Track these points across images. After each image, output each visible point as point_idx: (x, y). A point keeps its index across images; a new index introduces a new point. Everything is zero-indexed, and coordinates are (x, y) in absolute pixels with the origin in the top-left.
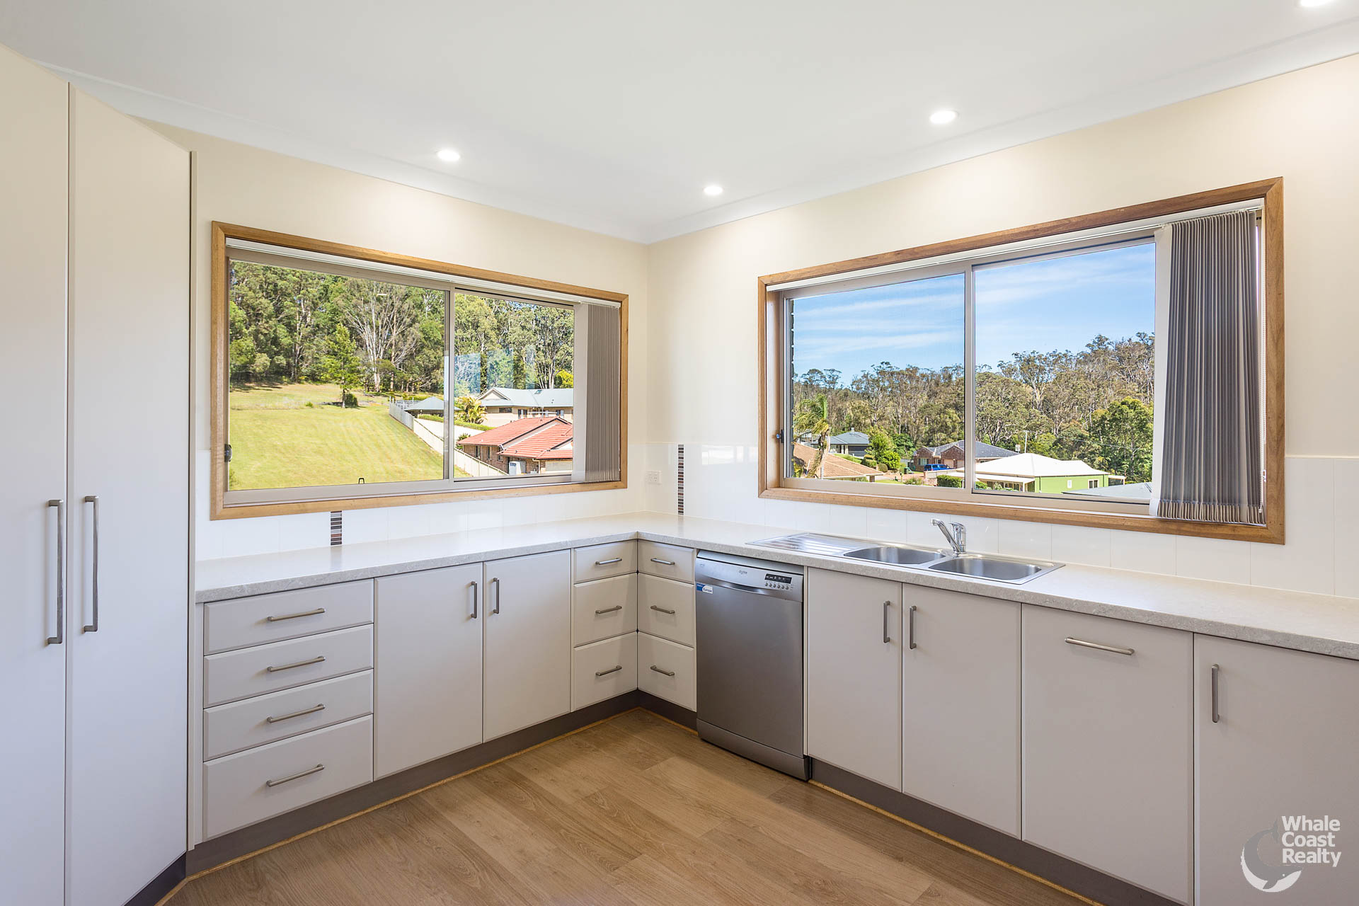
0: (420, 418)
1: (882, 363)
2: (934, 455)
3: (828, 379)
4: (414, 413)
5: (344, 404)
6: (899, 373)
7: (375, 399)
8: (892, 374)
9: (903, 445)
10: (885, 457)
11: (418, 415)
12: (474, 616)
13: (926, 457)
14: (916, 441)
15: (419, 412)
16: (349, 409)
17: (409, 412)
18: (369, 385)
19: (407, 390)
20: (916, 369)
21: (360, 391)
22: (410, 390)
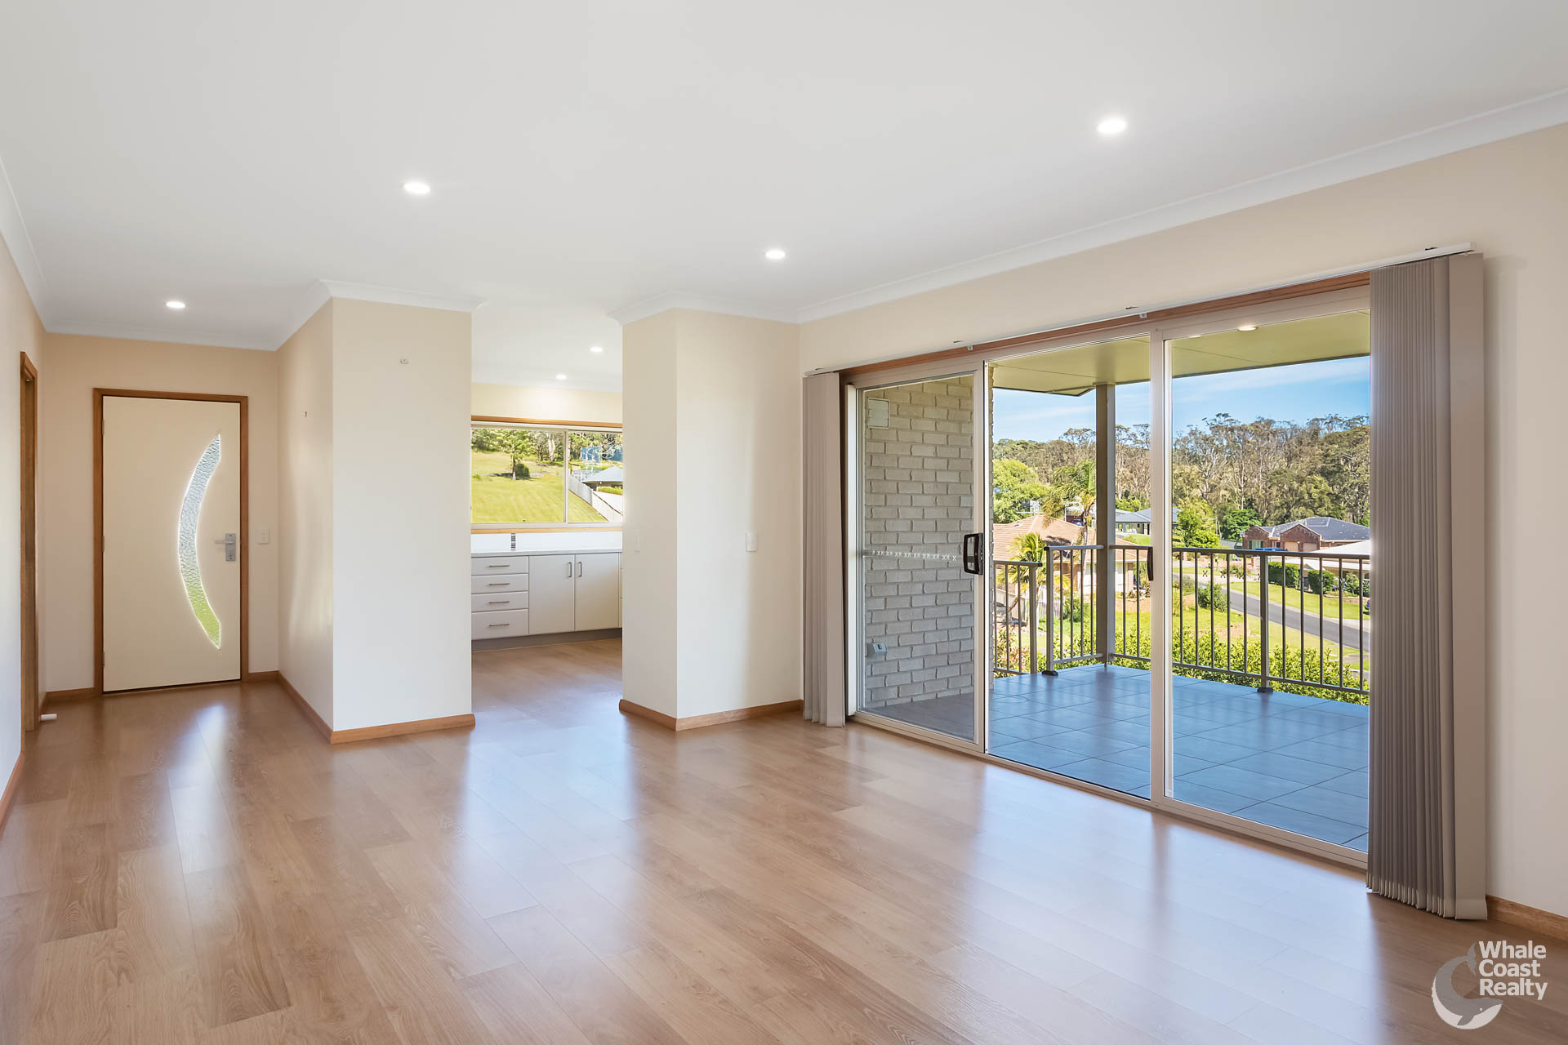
0: (599, 490)
1: (1218, 416)
2: (1271, 536)
3: (1139, 438)
4: (592, 485)
5: (514, 475)
6: (1240, 429)
7: (550, 469)
8: (1232, 430)
9: (1246, 524)
10: (1197, 539)
11: (598, 488)
12: (570, 576)
13: (1260, 539)
14: (1266, 518)
15: (598, 484)
16: (521, 481)
17: (588, 484)
18: (542, 453)
19: (587, 458)
20: (1270, 422)
21: (532, 460)
22: (590, 458)
